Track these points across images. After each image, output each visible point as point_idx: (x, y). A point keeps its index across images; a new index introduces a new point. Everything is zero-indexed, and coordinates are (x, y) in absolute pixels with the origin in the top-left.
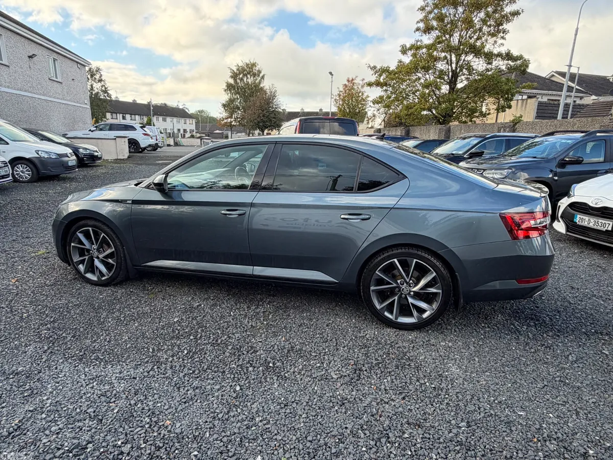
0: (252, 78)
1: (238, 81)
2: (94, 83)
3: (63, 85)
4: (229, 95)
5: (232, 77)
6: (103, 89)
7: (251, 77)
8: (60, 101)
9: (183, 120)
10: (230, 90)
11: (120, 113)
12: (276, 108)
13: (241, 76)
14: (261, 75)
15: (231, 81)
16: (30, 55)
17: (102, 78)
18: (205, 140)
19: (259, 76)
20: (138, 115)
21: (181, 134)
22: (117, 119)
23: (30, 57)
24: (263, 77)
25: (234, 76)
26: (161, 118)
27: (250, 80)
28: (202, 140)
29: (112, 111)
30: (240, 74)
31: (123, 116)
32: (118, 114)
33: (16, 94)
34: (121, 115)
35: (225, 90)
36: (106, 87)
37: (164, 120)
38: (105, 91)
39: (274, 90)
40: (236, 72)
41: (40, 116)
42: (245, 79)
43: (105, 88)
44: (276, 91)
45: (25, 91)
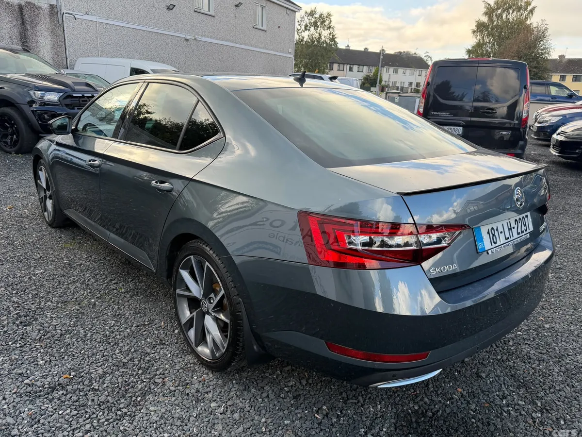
0: (515, 13)
1: (495, 18)
2: (323, 31)
3: (267, 34)
4: (478, 37)
5: (486, 14)
6: (331, 37)
7: (513, 12)
8: (262, 50)
9: (418, 72)
10: (481, 31)
11: (348, 64)
12: (543, 54)
13: (499, 12)
14: (529, 8)
15: (485, 19)
16: (237, 3)
17: (331, 24)
18: (390, 95)
19: (526, 10)
20: (367, 66)
21: (412, 88)
22: (343, 70)
23: (236, 6)
24: (532, 11)
25: (490, 12)
26: (391, 70)
27: (512, 16)
28: (388, 94)
29: (339, 62)
30: (498, 8)
31: (350, 67)
32: (345, 65)
33: (218, 44)
34: (349, 66)
35: (474, 32)
36: (334, 34)
37: (396, 72)
38: (333, 39)
39: (543, 29)
40: (492, 6)
41: (239, 66)
42: (504, 16)
43: (333, 36)
44: (546, 29)
45: (227, 41)
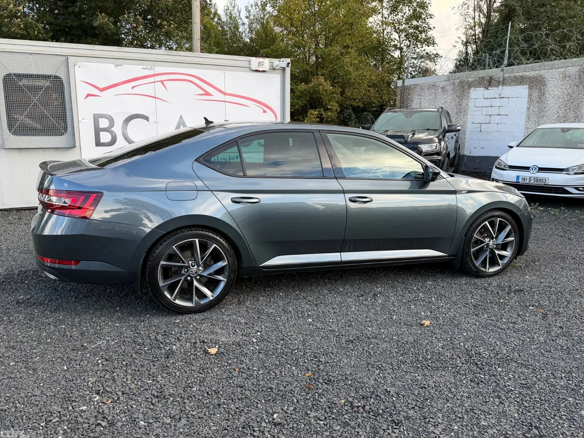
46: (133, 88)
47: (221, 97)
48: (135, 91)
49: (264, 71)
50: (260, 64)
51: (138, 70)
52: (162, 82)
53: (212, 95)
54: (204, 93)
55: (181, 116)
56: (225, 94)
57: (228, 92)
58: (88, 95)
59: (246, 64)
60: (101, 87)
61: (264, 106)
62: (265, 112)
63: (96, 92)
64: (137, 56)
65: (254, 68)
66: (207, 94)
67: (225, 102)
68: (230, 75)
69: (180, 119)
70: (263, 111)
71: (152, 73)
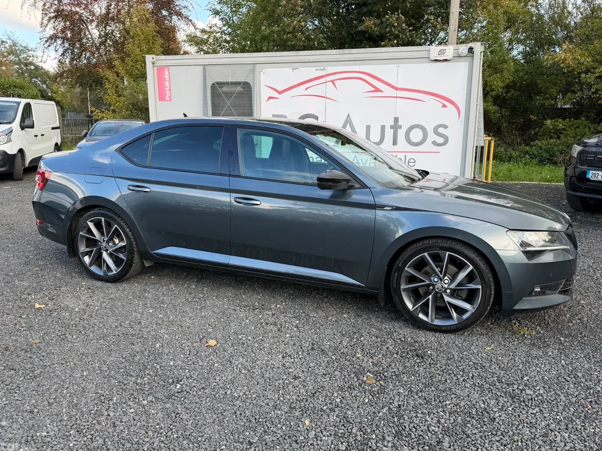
46: (306, 89)
47: (393, 92)
48: (309, 92)
49: (446, 60)
50: (442, 52)
51: (312, 72)
52: (333, 82)
53: (382, 91)
54: (374, 89)
55: (349, 115)
56: (396, 89)
57: (400, 87)
58: (270, 98)
59: (425, 54)
60: (280, 90)
61: (443, 99)
62: (444, 106)
63: (275, 94)
64: (312, 58)
65: (433, 58)
66: (377, 90)
67: (396, 97)
68: (404, 67)
69: (347, 118)
70: (442, 105)
71: (324, 73)
